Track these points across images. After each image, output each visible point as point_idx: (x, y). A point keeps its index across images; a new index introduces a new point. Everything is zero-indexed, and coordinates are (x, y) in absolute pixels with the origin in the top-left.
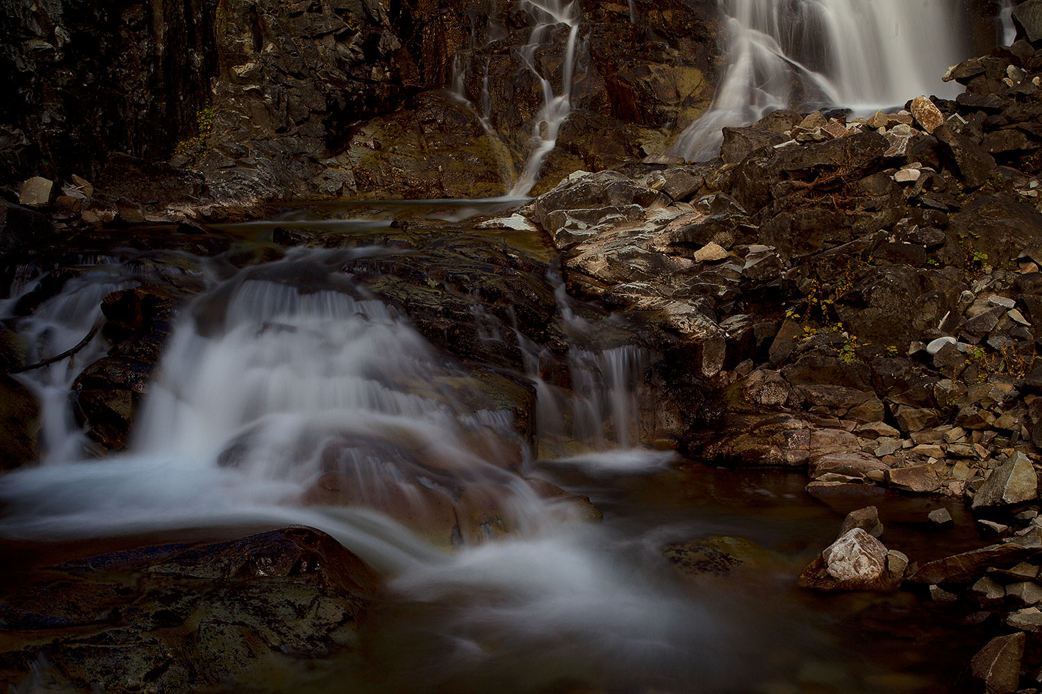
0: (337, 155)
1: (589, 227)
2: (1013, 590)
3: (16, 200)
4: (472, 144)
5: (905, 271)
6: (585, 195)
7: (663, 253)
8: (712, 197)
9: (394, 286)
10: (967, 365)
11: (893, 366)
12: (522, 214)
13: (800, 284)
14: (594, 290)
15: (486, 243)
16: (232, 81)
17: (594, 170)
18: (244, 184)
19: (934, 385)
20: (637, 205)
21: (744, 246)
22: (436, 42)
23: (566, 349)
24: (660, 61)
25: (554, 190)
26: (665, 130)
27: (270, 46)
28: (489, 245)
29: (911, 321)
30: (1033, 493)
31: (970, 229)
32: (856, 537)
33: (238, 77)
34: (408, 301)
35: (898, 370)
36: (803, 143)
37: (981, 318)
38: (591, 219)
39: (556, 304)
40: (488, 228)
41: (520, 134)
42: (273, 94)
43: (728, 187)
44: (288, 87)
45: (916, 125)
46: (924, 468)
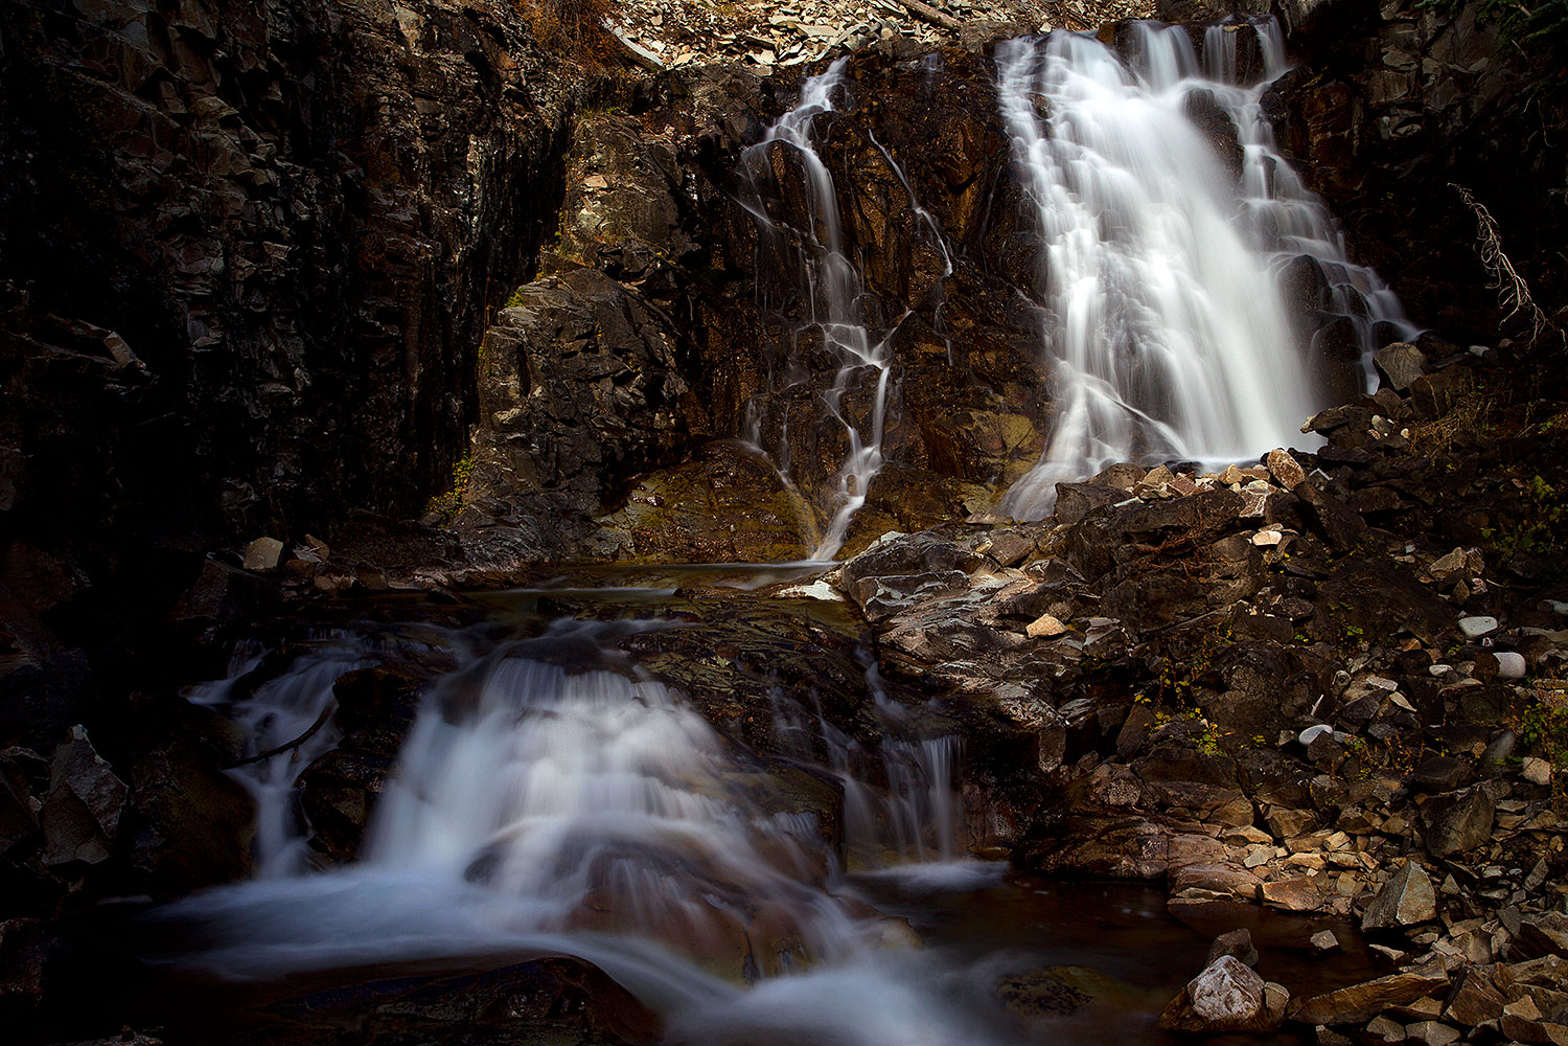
0: (612, 512)
1: (904, 597)
2: (1415, 1030)
3: (240, 564)
4: (769, 501)
5: (1270, 648)
6: (900, 559)
7: (990, 626)
8: (1045, 562)
9: (677, 665)
10: (1346, 759)
11: (1261, 759)
12: (827, 581)
13: (1150, 663)
14: (911, 670)
15: (785, 616)
16: (494, 428)
17: (909, 530)
18: (505, 546)
19: (1310, 781)
20: (959, 571)
21: (1084, 619)
22: (728, 387)
23: (879, 740)
24: (982, 408)
25: (863, 554)
26: (990, 485)
27: (539, 390)
28: (788, 617)
29: (1279, 706)
30: (1431, 912)
31: (1341, 600)
32: (1226, 966)
33: (501, 424)
34: (694, 682)
35: (1267, 764)
36: (1147, 502)
37: (1360, 703)
38: (907, 587)
39: (866, 686)
40: (787, 598)
42: (540, 443)
43: (1063, 552)
44: (557, 435)
45: (1274, 481)
46: (1303, 881)
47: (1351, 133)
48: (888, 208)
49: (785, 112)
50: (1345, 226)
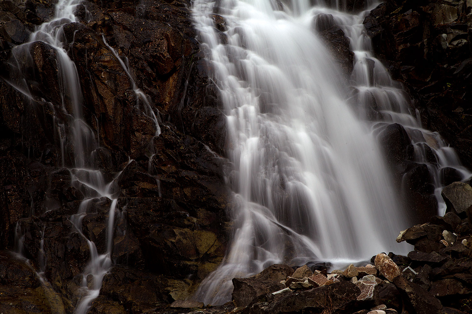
4: (29, 294)
24: (182, 226)
26: (188, 280)
36: (295, 290)
41: (71, 285)
45: (379, 275)
47: (422, 44)
48: (116, 90)
49: (43, 22)
50: (421, 104)
